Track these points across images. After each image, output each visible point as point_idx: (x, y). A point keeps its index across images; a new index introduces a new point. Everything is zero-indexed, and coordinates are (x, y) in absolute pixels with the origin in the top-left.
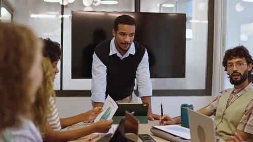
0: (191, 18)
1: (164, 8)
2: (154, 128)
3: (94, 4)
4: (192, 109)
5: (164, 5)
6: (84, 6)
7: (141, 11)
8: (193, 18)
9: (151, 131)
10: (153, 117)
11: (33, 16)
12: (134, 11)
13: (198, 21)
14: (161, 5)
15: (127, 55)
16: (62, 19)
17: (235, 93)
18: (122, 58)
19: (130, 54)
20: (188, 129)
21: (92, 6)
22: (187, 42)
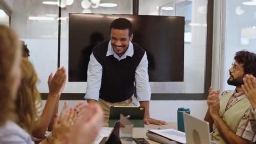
0: (190, 22)
1: (164, 10)
2: (150, 132)
3: (92, 6)
4: (189, 113)
5: (163, 8)
6: (83, 9)
7: (140, 14)
8: (192, 21)
9: (146, 135)
10: (149, 121)
11: (31, 18)
12: (132, 14)
13: (197, 25)
14: (160, 8)
15: (124, 57)
16: (60, 21)
17: (236, 97)
18: (120, 59)
19: (127, 56)
20: (184, 133)
21: (91, 8)
22: (186, 46)
